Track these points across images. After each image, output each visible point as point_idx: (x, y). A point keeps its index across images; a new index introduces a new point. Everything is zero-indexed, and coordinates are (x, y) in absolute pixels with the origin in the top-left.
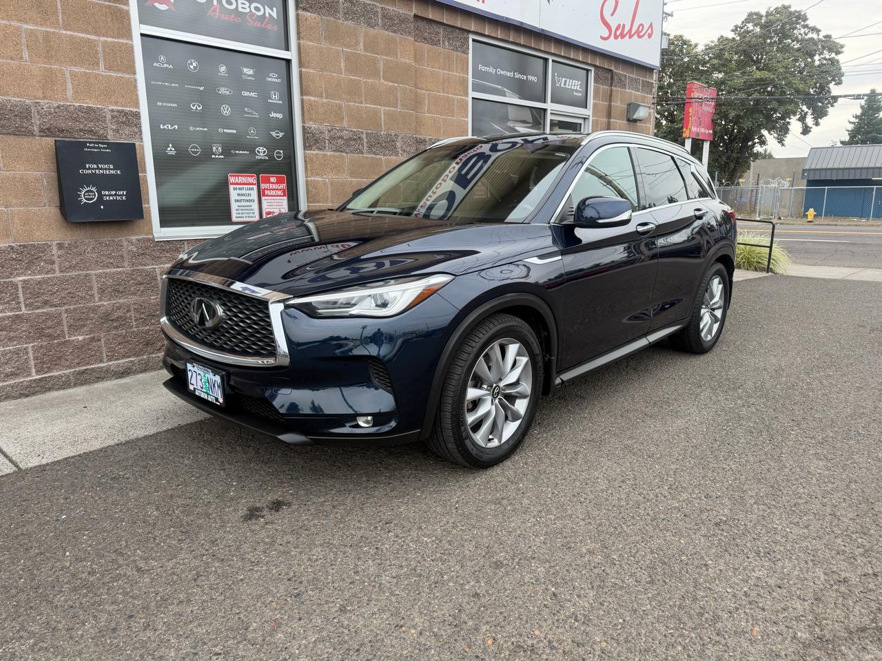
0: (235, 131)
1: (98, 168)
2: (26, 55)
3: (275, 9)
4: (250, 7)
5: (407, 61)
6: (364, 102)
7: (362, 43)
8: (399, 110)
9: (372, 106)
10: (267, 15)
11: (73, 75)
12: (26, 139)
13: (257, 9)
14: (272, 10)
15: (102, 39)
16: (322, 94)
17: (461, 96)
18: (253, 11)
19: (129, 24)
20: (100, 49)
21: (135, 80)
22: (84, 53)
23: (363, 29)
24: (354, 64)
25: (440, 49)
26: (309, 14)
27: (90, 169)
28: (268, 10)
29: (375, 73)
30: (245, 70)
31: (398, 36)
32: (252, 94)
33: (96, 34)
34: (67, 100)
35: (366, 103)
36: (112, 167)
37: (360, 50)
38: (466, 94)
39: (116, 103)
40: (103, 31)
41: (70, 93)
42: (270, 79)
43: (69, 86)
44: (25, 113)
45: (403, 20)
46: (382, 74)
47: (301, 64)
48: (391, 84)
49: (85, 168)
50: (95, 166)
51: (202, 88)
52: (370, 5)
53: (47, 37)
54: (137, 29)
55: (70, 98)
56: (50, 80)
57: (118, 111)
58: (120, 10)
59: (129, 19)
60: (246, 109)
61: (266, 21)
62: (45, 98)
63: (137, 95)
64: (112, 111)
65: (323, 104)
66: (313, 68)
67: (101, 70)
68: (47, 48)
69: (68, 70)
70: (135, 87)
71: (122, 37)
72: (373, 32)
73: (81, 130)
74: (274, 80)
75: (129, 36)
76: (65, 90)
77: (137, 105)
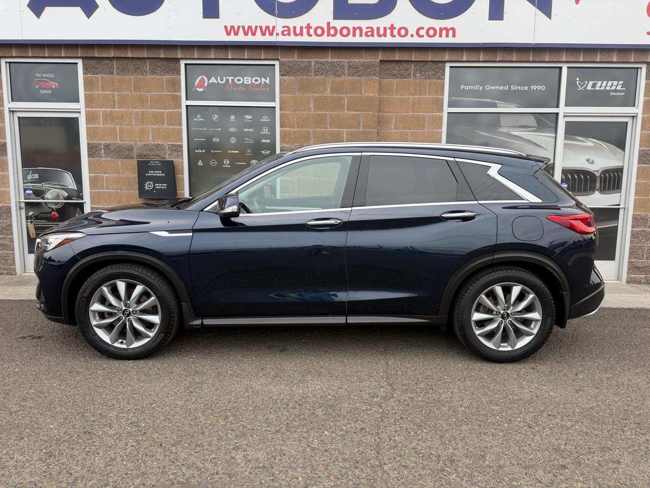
0: (238, 152)
1: (154, 173)
2: (134, 123)
3: (268, 78)
4: (251, 80)
5: (371, 95)
6: (328, 127)
7: (329, 89)
8: (361, 130)
9: (336, 129)
10: (263, 83)
11: (153, 129)
12: (131, 160)
13: (256, 80)
14: (266, 79)
15: (167, 111)
16: (294, 125)
17: (434, 112)
18: (254, 82)
19: (181, 101)
20: (165, 116)
21: (181, 129)
22: (158, 119)
23: (330, 80)
24: (321, 104)
25: (412, 80)
26: (287, 77)
27: (151, 173)
28: (263, 80)
29: (341, 107)
30: (246, 117)
31: (363, 79)
32: (250, 130)
33: (164, 109)
34: (148, 141)
35: (330, 128)
36: (161, 172)
37: (328, 93)
38: (441, 110)
39: (171, 141)
40: (168, 107)
41: (150, 138)
42: (262, 120)
43: (151, 134)
44: (131, 148)
45: (367, 67)
46: (346, 107)
47: (281, 109)
48: (354, 113)
49: (148, 173)
50: (153, 172)
51: (220, 129)
52: (337, 62)
53: (143, 113)
54: (184, 103)
55: (151, 141)
56: (143, 132)
57: (172, 145)
58: (176, 96)
59: (180, 99)
60: (246, 139)
61: (261, 87)
62: (140, 141)
63: (182, 136)
64: (169, 145)
65: (294, 132)
66: (289, 111)
67: (166, 126)
68: (142, 119)
69: (150, 127)
70: (181, 132)
71: (176, 109)
72: (339, 79)
73: (154, 155)
74: (265, 120)
75: (180, 107)
76: (148, 137)
77: (181, 141)
